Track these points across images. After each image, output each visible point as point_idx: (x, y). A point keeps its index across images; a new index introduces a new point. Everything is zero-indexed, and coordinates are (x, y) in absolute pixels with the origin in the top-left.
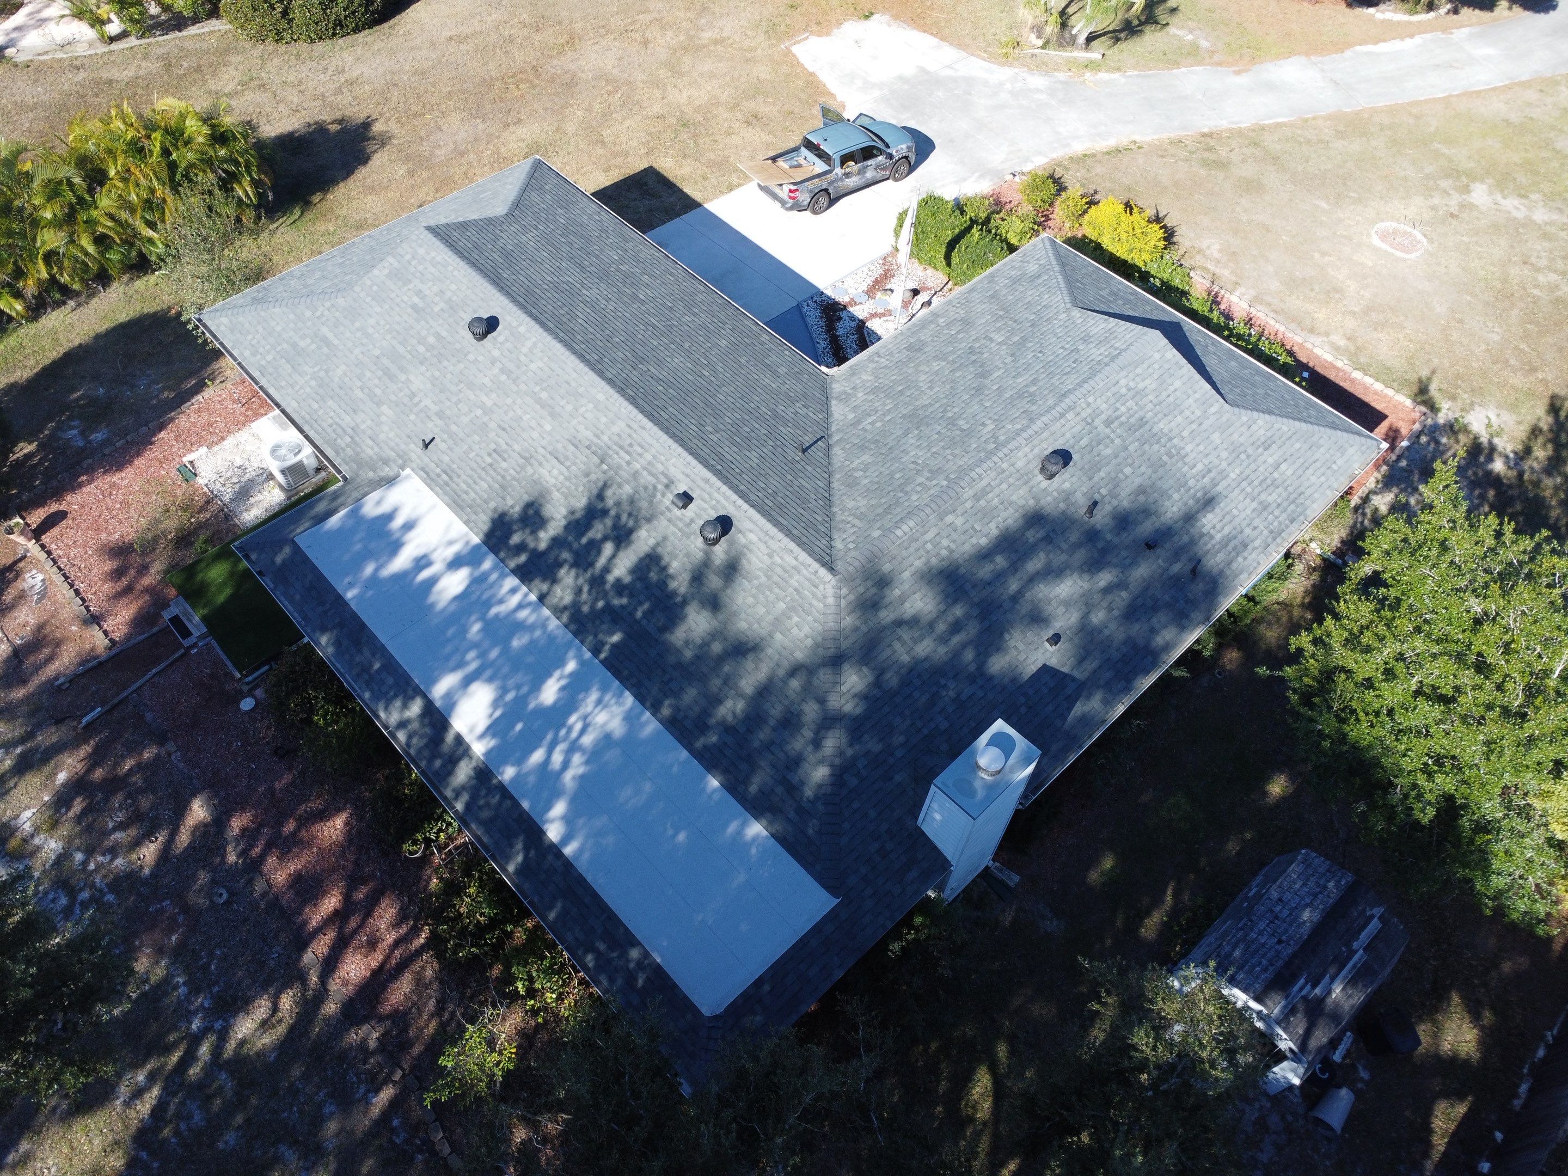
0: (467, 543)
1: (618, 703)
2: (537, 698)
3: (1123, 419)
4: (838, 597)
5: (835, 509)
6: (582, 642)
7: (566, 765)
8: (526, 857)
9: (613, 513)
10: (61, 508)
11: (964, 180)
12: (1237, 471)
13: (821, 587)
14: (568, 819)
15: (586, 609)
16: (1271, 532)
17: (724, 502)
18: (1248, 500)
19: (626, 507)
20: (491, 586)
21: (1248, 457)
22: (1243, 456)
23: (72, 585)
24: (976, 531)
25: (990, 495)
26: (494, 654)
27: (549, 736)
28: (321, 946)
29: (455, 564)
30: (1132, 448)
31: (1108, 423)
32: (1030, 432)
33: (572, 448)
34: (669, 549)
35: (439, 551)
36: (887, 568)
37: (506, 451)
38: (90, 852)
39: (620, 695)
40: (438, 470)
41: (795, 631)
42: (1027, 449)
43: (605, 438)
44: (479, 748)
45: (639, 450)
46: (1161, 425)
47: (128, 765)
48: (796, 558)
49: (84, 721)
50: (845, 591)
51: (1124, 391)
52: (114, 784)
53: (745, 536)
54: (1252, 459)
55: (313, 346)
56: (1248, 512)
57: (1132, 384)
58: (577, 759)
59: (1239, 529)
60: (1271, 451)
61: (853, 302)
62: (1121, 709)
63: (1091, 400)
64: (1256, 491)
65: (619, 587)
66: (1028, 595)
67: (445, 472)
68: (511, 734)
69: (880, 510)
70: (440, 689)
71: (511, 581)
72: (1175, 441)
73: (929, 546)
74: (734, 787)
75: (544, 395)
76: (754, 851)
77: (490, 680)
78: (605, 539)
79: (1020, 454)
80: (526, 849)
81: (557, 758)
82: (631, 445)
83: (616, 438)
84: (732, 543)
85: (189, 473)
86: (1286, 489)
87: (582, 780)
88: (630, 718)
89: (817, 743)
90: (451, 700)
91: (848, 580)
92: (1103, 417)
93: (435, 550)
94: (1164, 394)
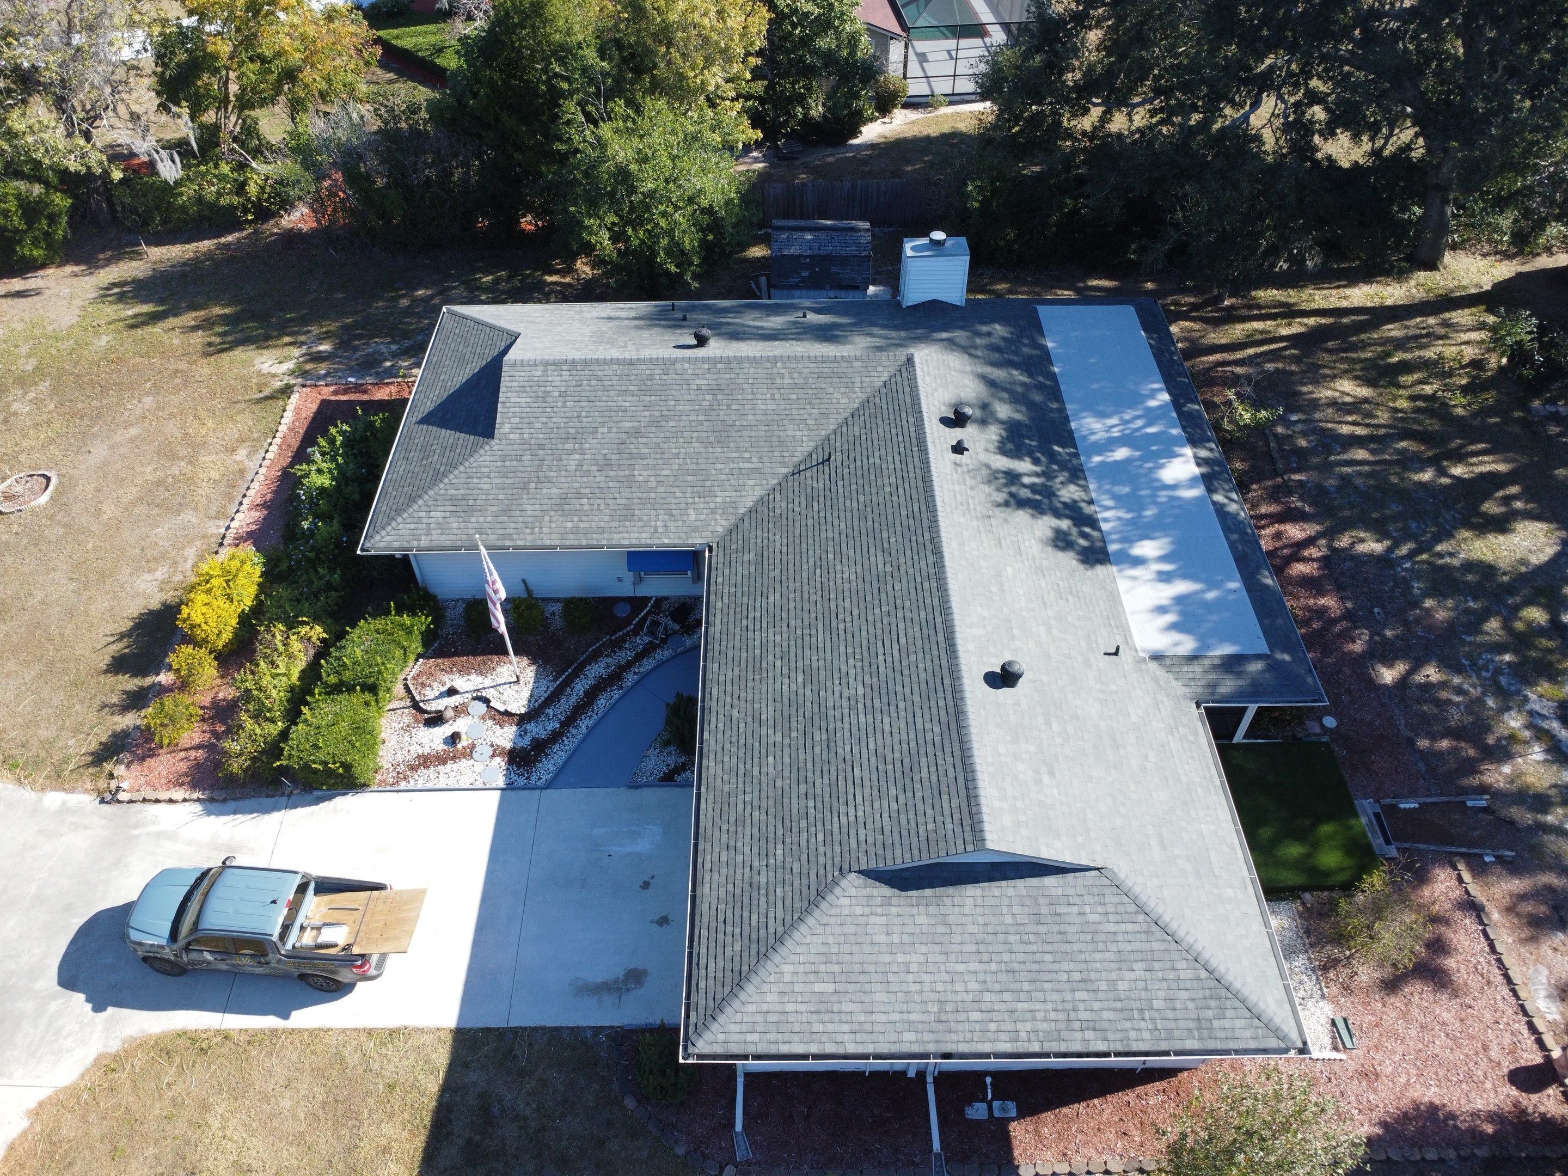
0: (1122, 570)
2: (1133, 455)
6: (1081, 464)
7: (1135, 418)
8: (1185, 403)
14: (1150, 397)
15: (1066, 474)
20: (1122, 532)
26: (1145, 492)
27: (1137, 434)
28: (1314, 552)
29: (1140, 561)
35: (1147, 578)
39: (1078, 429)
44: (1188, 453)
45: (959, 497)
53: (941, 409)
61: (496, 751)
65: (1036, 462)
68: (1162, 448)
70: (1197, 494)
71: (1105, 525)
74: (1047, 360)
75: (994, 589)
77: (1157, 480)
78: (1023, 486)
81: (1139, 423)
82: (961, 504)
83: (967, 516)
87: (1129, 407)
93: (1150, 580)
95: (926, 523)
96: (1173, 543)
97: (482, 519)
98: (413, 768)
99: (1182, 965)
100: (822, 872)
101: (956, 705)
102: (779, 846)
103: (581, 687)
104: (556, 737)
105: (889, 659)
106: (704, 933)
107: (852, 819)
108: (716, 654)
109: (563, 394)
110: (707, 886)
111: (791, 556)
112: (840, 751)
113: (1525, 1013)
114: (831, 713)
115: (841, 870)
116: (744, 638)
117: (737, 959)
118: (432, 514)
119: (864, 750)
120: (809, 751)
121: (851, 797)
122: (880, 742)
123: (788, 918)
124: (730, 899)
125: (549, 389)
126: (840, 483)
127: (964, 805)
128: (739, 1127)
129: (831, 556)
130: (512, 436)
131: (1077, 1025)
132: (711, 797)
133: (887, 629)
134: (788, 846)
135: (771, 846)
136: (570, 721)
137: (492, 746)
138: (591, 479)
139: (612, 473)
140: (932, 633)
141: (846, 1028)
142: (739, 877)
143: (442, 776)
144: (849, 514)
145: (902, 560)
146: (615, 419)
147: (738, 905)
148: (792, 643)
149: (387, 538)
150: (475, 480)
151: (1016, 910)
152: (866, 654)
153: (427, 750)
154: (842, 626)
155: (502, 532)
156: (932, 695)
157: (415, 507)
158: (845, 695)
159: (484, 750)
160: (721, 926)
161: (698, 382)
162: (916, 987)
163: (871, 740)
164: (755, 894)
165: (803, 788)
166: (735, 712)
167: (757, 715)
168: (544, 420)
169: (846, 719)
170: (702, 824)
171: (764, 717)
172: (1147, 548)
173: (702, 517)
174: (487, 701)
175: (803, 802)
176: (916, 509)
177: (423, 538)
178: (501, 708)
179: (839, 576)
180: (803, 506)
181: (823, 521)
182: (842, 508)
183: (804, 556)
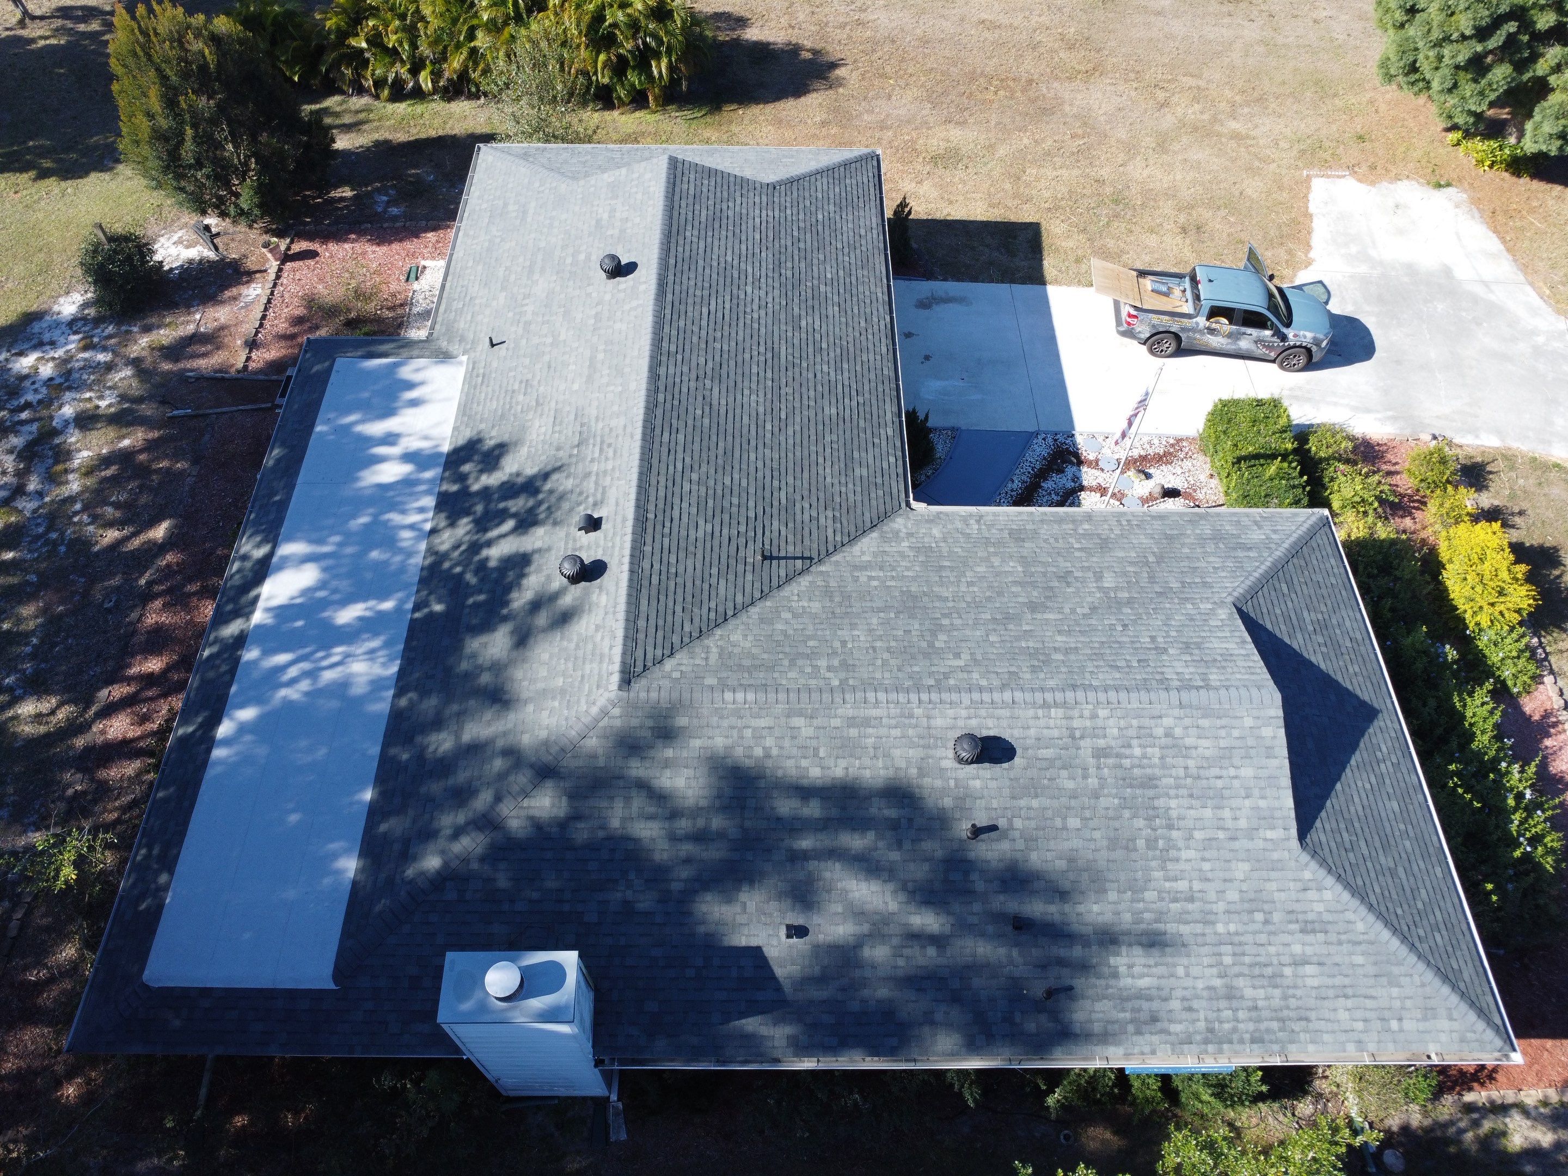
0: (437, 446)
1: (384, 665)
2: (335, 611)
3: (1127, 762)
4: (604, 713)
5: (718, 632)
6: (418, 591)
7: (293, 682)
8: (194, 732)
9: (541, 496)
10: (319, 250)
11: (1368, 411)
12: (1232, 927)
13: (601, 691)
14: (243, 729)
15: (446, 565)
16: (1211, 1030)
17: (617, 549)
18: (1214, 971)
19: (553, 499)
20: (411, 494)
21: (1266, 922)
22: (1259, 917)
23: (266, 309)
24: (816, 755)
25: (870, 730)
26: (349, 550)
27: (308, 650)
28: (118, 691)
29: (408, 457)
30: (1103, 802)
31: (1100, 753)
32: (986, 697)
33: (572, 417)
34: (542, 561)
35: (411, 438)
36: (682, 721)
37: (532, 386)
38: (85, 509)
39: (391, 659)
40: (481, 371)
41: (545, 714)
42: (964, 713)
43: (600, 425)
44: (258, 617)
45: (611, 454)
46: (1173, 803)
47: (164, 464)
48: (611, 647)
49: (175, 412)
50: (616, 711)
51: (1159, 732)
52: (143, 471)
53: (599, 594)
54: (1271, 928)
55: (515, 214)
56: (1200, 984)
57: (1178, 732)
58: (305, 685)
59: (1164, 993)
60: (1310, 938)
61: (1095, 464)
62: (808, 1064)
63: (1102, 713)
64: (1236, 969)
65: (482, 566)
66: (812, 865)
67: (484, 376)
68: (289, 625)
69: (747, 662)
70: (288, 549)
71: (429, 501)
72: (1175, 834)
73: (748, 733)
74: (375, 812)
75: (601, 356)
76: (327, 881)
77: (325, 570)
78: (514, 516)
79: (951, 712)
80: (201, 726)
81: (293, 672)
82: (609, 445)
83: (607, 430)
84: (587, 594)
85: (415, 274)
86: (1285, 997)
87: (288, 704)
88: (377, 685)
89: (457, 833)
90: (285, 563)
91: (630, 706)
92: (1101, 743)
93: (409, 435)
94: (1215, 771)
95: (659, 412)
101: (669, 242)
115: (775, 188)
120: (796, 267)
123: (813, 180)
124: (856, 206)
126: (752, 514)
129: (769, 427)
130: (1209, 606)
132: (878, 272)
137: (1102, 470)
140: (676, 303)
144: (744, 466)
159: (1109, 464)
176: (666, 435)
179: (761, 400)
180: (798, 506)
181: (776, 474)
182: (752, 478)
183: (798, 441)
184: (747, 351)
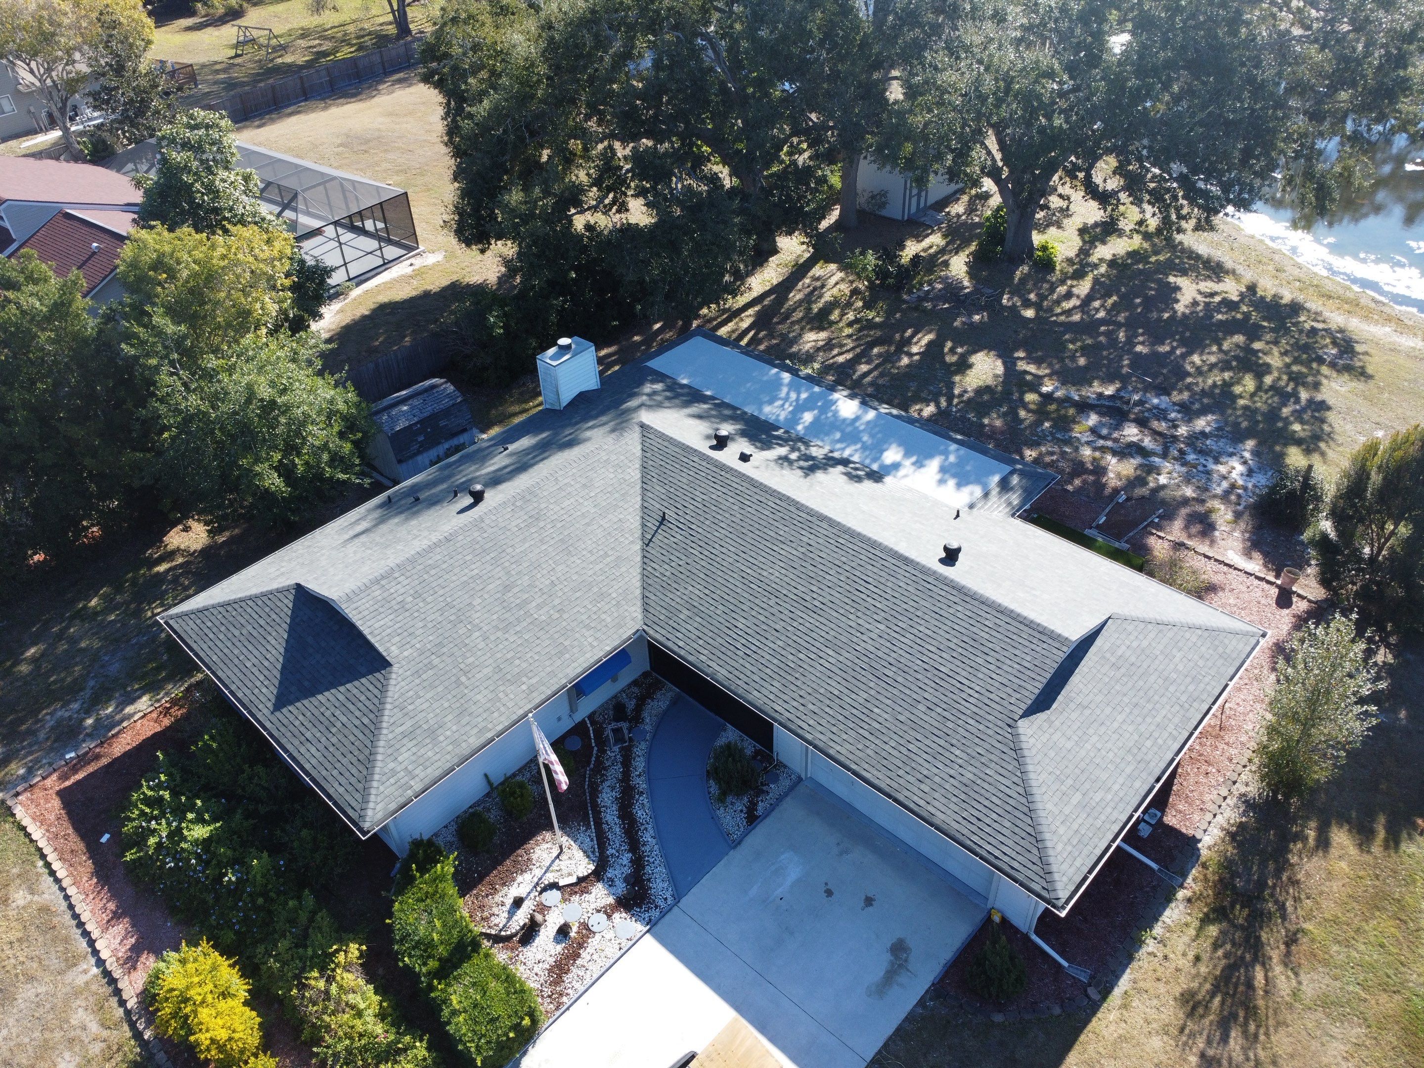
2: (815, 414)
5: (639, 474)
7: (788, 394)
10: (1287, 611)
14: (780, 378)
26: (849, 429)
27: (801, 402)
29: (897, 465)
38: (1063, 452)
39: (768, 418)
44: (839, 396)
47: (1077, 483)
52: (1078, 475)
58: (782, 396)
68: (822, 402)
70: (873, 415)
71: (854, 459)
77: (845, 419)
95: (793, 509)
96: (899, 445)
97: (448, 733)
98: (559, 980)
99: (1187, 635)
100: (1000, 738)
101: (953, 587)
102: (953, 749)
103: (611, 816)
104: (638, 863)
105: (875, 596)
106: (975, 838)
107: (976, 695)
108: (746, 687)
109: (417, 595)
110: (938, 814)
111: (718, 592)
112: (916, 668)
113: (1251, 575)
114: (880, 654)
115: (1009, 726)
116: (753, 662)
117: (1017, 830)
118: (400, 759)
119: (930, 655)
120: (895, 684)
121: (959, 685)
122: (934, 642)
123: (1015, 779)
124: (964, 805)
125: (399, 599)
126: (693, 527)
127: (1030, 631)
128: (1065, 964)
129: (749, 571)
130: (406, 654)
131: (1187, 706)
132: (866, 766)
133: (849, 582)
134: (959, 745)
135: (947, 754)
136: (634, 843)
137: (598, 911)
138: (506, 643)
139: (518, 629)
140: (884, 563)
141: (1109, 810)
142: (952, 789)
143: (590, 966)
145: (805, 539)
146: (478, 588)
147: (974, 803)
148: (795, 638)
149: (379, 807)
150: (410, 707)
151: (1103, 671)
152: (855, 605)
153: (552, 961)
154: (817, 603)
155: (475, 730)
156: (930, 593)
157: (379, 764)
158: (875, 637)
159: (598, 921)
160: (980, 824)
161: (514, 524)
162: (1111, 755)
163: (927, 646)
164: (976, 788)
165: (920, 706)
166: (811, 706)
167: (829, 695)
168: (421, 624)
169: (895, 649)
170: (883, 786)
171: (836, 692)
172: (892, 455)
173: (616, 615)
174: (554, 886)
175: (933, 714)
176: (774, 506)
177: (412, 783)
178: (573, 880)
179: (772, 578)
180: (684, 557)
181: (713, 557)
182: (716, 540)
183: (729, 585)
184: (819, 591)
